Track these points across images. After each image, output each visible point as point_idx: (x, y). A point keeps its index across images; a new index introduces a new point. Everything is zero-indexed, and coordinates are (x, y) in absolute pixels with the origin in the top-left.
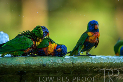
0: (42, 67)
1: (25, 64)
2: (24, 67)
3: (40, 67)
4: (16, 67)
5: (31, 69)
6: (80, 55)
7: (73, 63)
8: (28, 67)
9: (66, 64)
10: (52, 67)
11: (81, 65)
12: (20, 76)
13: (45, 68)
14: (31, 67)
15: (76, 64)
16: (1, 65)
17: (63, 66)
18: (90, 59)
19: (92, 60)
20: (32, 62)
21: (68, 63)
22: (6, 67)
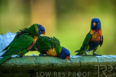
0: (51, 66)
1: (35, 63)
2: (34, 66)
3: (50, 66)
4: (27, 66)
5: (41, 68)
6: (86, 55)
7: (80, 63)
8: (38, 66)
9: (74, 63)
10: (61, 66)
11: (88, 64)
12: (30, 75)
13: (54, 67)
14: (41, 66)
15: (83, 63)
16: (13, 65)
17: (71, 65)
18: (96, 58)
19: (98, 60)
20: (41, 61)
21: (75, 62)
22: (17, 67)
